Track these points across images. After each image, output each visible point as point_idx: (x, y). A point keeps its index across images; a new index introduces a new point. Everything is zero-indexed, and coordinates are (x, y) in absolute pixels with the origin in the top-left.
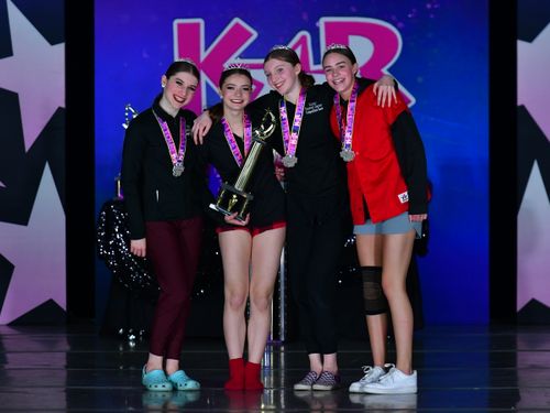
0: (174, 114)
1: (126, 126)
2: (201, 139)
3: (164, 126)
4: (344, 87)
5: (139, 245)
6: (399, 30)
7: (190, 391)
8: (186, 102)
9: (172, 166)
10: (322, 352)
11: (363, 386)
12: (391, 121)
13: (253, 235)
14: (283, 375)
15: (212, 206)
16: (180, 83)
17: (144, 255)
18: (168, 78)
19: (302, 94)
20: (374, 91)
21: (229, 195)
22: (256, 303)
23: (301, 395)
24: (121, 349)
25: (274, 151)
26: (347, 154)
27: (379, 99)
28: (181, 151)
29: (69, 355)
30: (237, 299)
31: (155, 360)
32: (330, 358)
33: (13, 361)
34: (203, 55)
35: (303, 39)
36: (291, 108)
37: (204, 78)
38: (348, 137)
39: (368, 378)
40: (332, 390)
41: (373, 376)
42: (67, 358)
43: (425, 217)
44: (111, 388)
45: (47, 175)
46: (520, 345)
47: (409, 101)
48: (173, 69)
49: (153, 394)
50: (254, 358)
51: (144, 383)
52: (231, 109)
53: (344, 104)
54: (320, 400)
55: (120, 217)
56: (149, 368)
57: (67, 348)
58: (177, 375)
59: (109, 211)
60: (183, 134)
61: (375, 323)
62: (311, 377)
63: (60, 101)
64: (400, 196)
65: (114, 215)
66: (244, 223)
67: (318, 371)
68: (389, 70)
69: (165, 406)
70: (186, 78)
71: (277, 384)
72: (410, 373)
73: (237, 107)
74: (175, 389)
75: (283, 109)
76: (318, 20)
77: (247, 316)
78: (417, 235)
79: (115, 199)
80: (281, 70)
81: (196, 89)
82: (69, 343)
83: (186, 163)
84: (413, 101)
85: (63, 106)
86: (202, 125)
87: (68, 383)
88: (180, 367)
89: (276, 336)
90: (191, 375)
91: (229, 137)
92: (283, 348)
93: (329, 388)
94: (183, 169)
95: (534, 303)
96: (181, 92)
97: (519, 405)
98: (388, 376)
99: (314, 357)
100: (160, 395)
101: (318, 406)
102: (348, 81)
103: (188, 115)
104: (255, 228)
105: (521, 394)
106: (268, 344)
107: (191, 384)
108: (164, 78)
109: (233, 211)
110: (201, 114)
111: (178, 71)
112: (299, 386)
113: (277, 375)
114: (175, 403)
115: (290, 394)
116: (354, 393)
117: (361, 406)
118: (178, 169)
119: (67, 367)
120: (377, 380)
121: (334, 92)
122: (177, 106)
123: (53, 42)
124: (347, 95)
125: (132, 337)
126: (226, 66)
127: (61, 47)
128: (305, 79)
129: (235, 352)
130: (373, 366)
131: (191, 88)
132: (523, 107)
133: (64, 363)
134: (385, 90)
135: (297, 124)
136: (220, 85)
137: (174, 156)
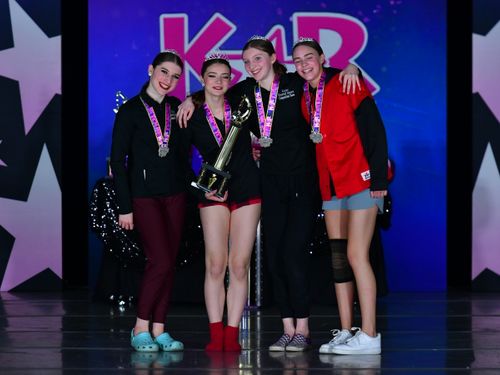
0: (160, 101)
1: (116, 111)
2: (185, 123)
3: (150, 111)
4: (312, 75)
5: (126, 219)
6: (365, 24)
7: (175, 351)
8: (171, 89)
9: (157, 147)
10: (295, 317)
11: (332, 348)
12: (355, 107)
13: (231, 211)
14: (259, 337)
15: (194, 184)
16: (165, 72)
17: (131, 228)
18: (154, 67)
19: (275, 81)
20: (340, 79)
21: (209, 174)
22: (234, 272)
23: (275, 355)
24: (112, 313)
25: (251, 134)
26: (316, 137)
27: (344, 86)
28: (166, 134)
29: (64, 319)
30: (216, 269)
31: (142, 324)
32: (302, 322)
33: (14, 324)
34: (187, 47)
35: (278, 33)
36: (266, 94)
37: (188, 67)
38: (317, 122)
39: (336, 340)
40: (304, 351)
41: (340, 338)
42: (63, 322)
43: (385, 193)
44: (103, 349)
45: (45, 155)
46: (475, 310)
47: (374, 89)
48: (159, 59)
49: (141, 355)
50: (233, 322)
51: (132, 344)
52: (212, 95)
53: (313, 91)
54: (293, 361)
55: (111, 193)
56: (137, 331)
57: (63, 312)
58: (163, 338)
59: (101, 188)
60: (169, 118)
61: (342, 290)
62: (285, 339)
63: (56, 88)
64: (363, 174)
65: (105, 192)
66: (222, 200)
67: (291, 334)
68: (356, 61)
69: (151, 365)
70: (171, 67)
71: (253, 345)
72: (374, 336)
73: (217, 93)
74: (161, 350)
75: (258, 94)
76: (291, 15)
77: (226, 284)
78: (379, 210)
79: (106, 177)
80: (258, 58)
81: (180, 77)
82: (65, 307)
83: (170, 144)
84: (378, 88)
85: (60, 92)
86: (186, 110)
87: (64, 345)
88: (165, 330)
89: (253, 302)
90: (175, 337)
91: (210, 121)
92: (259, 313)
93: (301, 349)
94: (168, 150)
95: (487, 273)
96: (166, 80)
97: (474, 365)
98: (355, 339)
99: (288, 322)
100: (147, 355)
101: (291, 366)
102: (316, 70)
103: (173, 101)
104: (233, 204)
105: (475, 355)
106: (246, 309)
107: (176, 345)
108: (151, 67)
109: (213, 188)
110: (185, 100)
111: (163, 61)
112: (274, 348)
113: (253, 337)
114: (161, 363)
115: (266, 355)
116: (324, 354)
117: (329, 365)
118: (163, 150)
119: (63, 330)
120: (345, 343)
121: (304, 81)
122: (163, 92)
123: (50, 34)
124: (315, 83)
125: (122, 303)
126: (208, 57)
127: (57, 40)
128: (278, 68)
129: (215, 317)
130: (341, 330)
131: (175, 76)
132: (477, 94)
133: (60, 326)
134: (350, 78)
135: (271, 108)
136: (202, 73)
137: (159, 138)
